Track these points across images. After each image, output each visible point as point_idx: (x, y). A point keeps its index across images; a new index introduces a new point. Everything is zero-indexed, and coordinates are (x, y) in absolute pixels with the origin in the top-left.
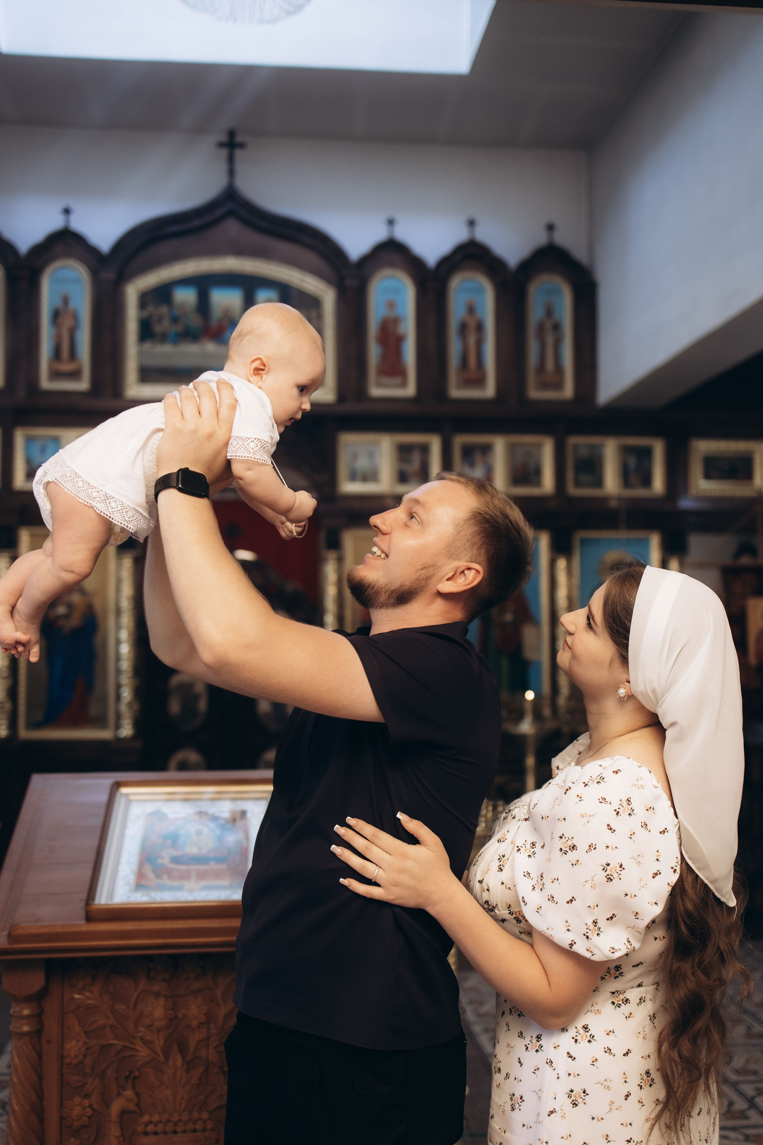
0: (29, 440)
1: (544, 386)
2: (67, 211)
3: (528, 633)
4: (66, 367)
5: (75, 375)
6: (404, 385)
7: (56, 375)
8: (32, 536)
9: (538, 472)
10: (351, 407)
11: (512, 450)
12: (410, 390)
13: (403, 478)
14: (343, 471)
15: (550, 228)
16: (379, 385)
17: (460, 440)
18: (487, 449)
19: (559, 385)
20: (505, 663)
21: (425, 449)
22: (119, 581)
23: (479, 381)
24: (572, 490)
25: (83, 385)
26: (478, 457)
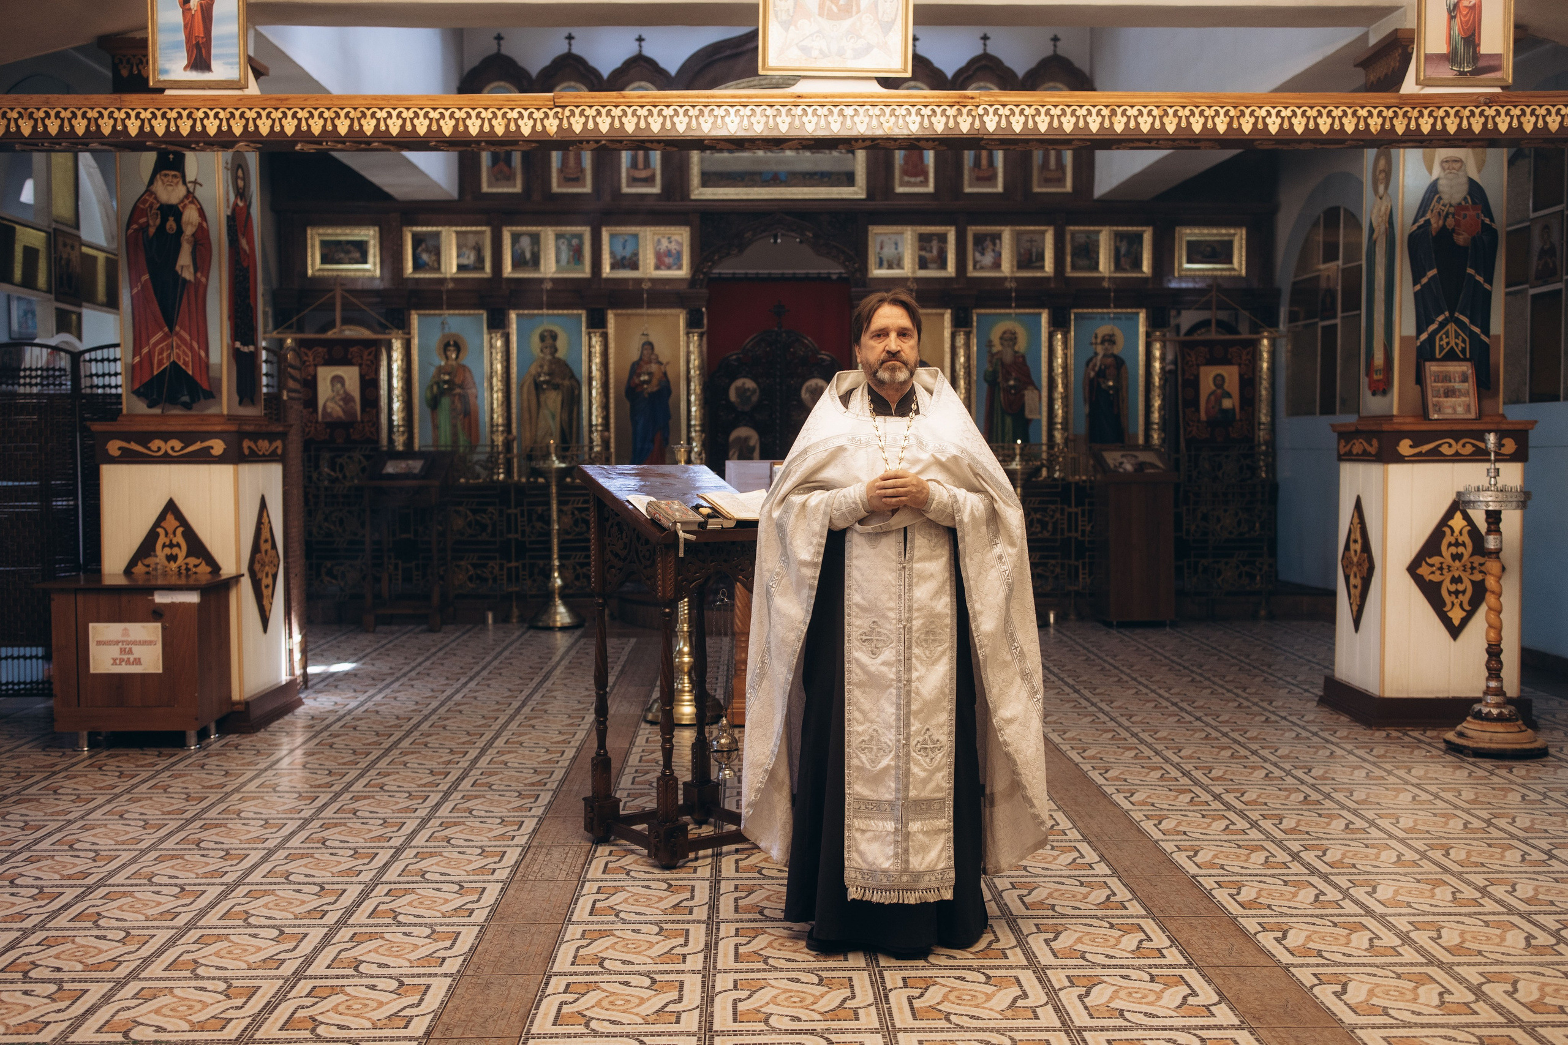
0: (612, 236)
1: (1047, 181)
2: (640, 39)
3: (1029, 395)
4: (643, 174)
5: (649, 180)
6: (925, 183)
7: (634, 181)
8: (616, 315)
9: (1041, 257)
10: (879, 204)
11: (1017, 238)
12: (930, 188)
13: (923, 264)
14: (872, 260)
15: (1055, 39)
16: (902, 184)
17: (972, 230)
18: (998, 237)
19: (1061, 181)
20: (1009, 421)
21: (943, 238)
22: (688, 353)
23: (991, 179)
24: (1069, 273)
25: (656, 190)
26: (988, 243)
